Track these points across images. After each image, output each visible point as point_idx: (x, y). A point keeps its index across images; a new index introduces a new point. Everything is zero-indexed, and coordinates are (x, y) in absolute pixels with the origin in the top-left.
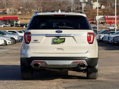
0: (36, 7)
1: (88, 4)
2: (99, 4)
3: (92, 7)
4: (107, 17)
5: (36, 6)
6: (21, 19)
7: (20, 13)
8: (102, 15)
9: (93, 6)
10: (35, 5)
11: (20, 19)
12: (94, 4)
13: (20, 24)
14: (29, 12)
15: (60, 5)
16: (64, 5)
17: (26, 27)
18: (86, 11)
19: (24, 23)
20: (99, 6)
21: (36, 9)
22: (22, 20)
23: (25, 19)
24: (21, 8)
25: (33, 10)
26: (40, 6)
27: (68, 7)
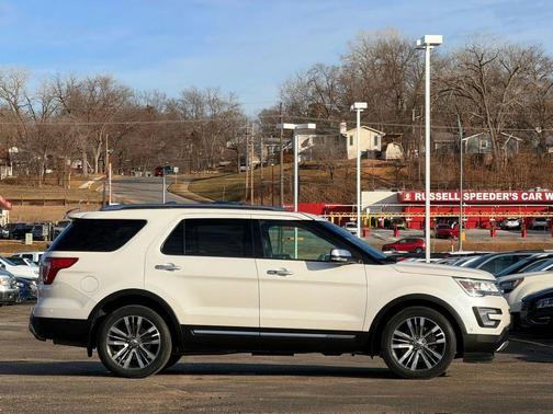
0: (84, 147)
1: (325, 137)
2: (376, 138)
3: (344, 152)
4: (413, 195)
5: (82, 142)
6: (14, 202)
7: (10, 174)
8: (387, 187)
9: (349, 148)
10: (81, 137)
11: (9, 204)
12: (351, 138)
13: (10, 226)
14: (49, 171)
15: (195, 137)
16: (215, 141)
17: (34, 239)
18: (317, 167)
19: (28, 223)
20: (376, 144)
21: (85, 155)
22: (16, 208)
23: (33, 202)
24: (15, 149)
25: (69, 162)
26: (104, 142)
27: (235, 148)
